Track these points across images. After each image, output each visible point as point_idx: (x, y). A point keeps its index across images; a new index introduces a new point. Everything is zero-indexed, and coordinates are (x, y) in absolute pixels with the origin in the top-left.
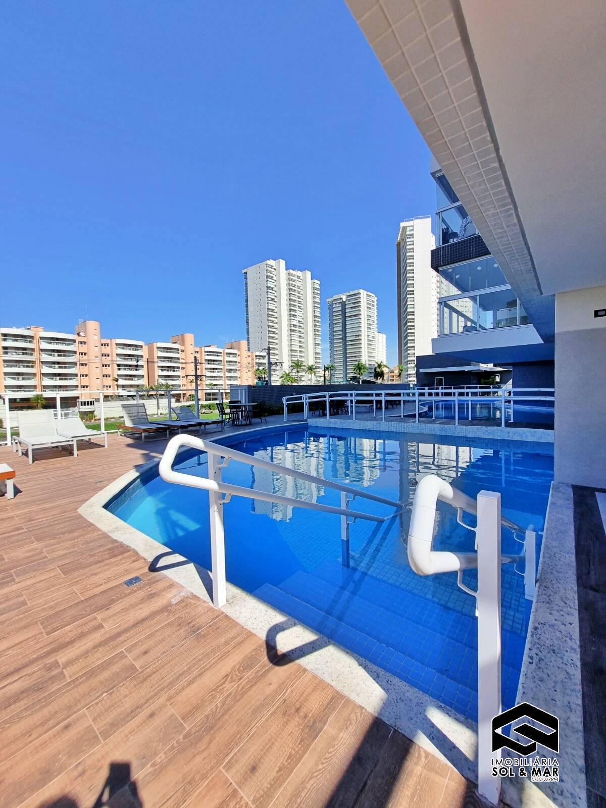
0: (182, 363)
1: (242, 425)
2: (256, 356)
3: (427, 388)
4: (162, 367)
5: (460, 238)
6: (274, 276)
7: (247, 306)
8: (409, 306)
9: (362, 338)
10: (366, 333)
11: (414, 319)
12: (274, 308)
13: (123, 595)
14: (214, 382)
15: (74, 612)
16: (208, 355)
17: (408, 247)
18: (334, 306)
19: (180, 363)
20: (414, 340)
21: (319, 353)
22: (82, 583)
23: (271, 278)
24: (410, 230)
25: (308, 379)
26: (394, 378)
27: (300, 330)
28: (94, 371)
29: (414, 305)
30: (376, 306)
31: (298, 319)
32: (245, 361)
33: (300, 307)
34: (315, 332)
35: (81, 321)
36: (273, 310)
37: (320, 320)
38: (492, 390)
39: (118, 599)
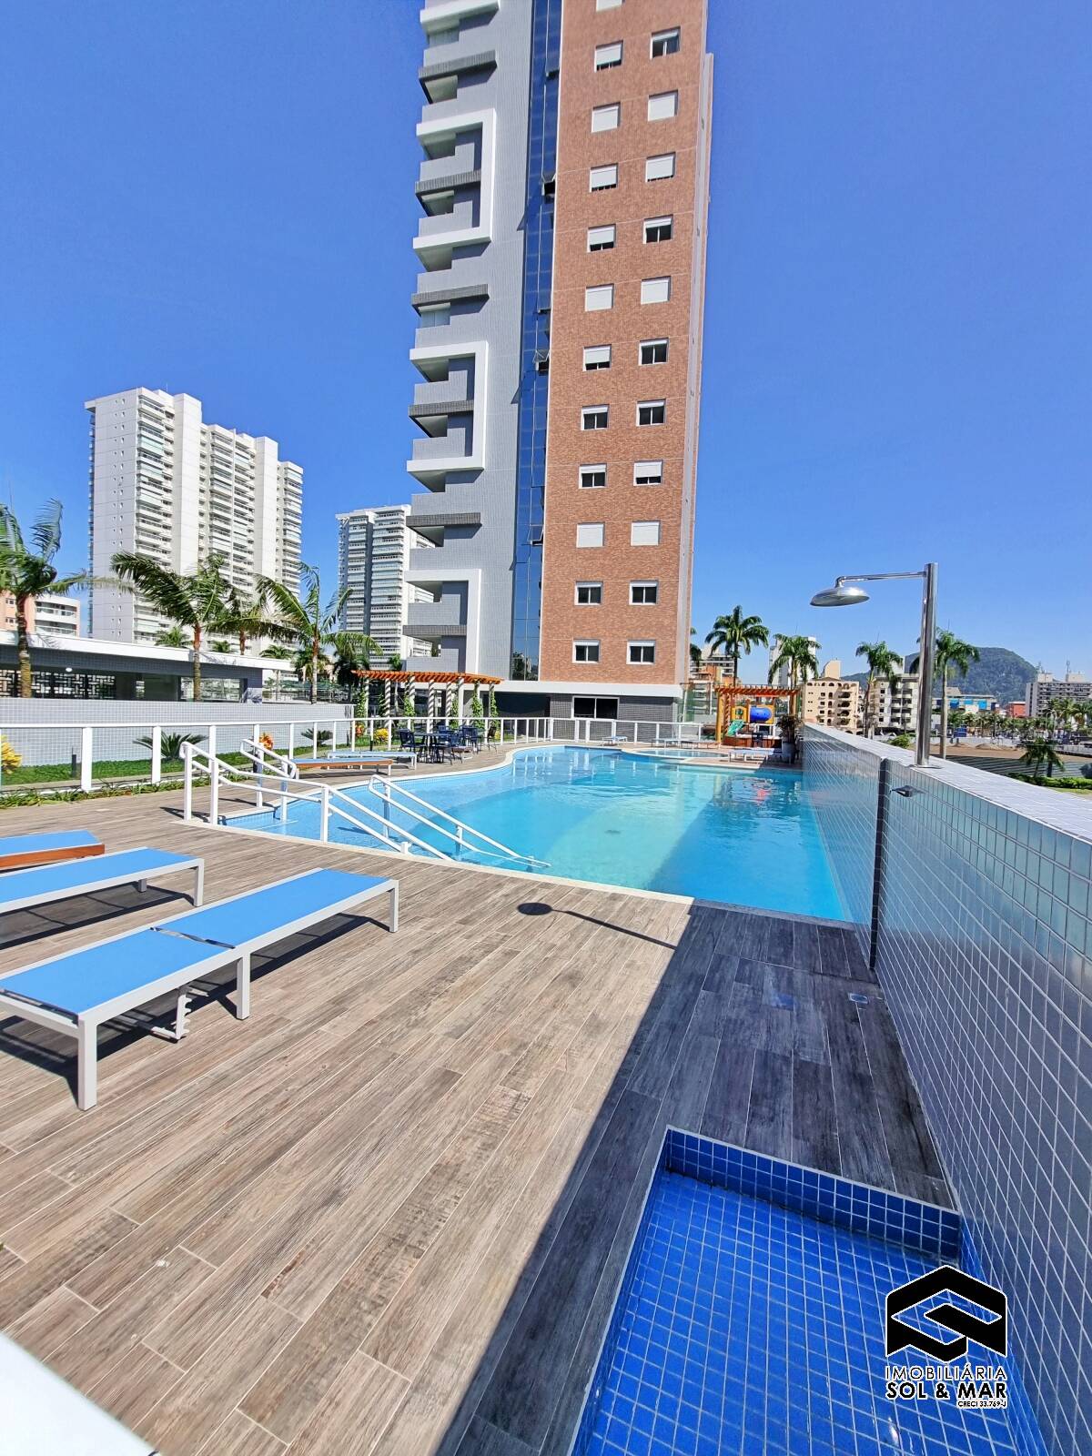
6: (164, 429)
9: (402, 602)
12: (160, 504)
18: (353, 531)
23: (155, 432)
33: (241, 513)
36: (156, 507)
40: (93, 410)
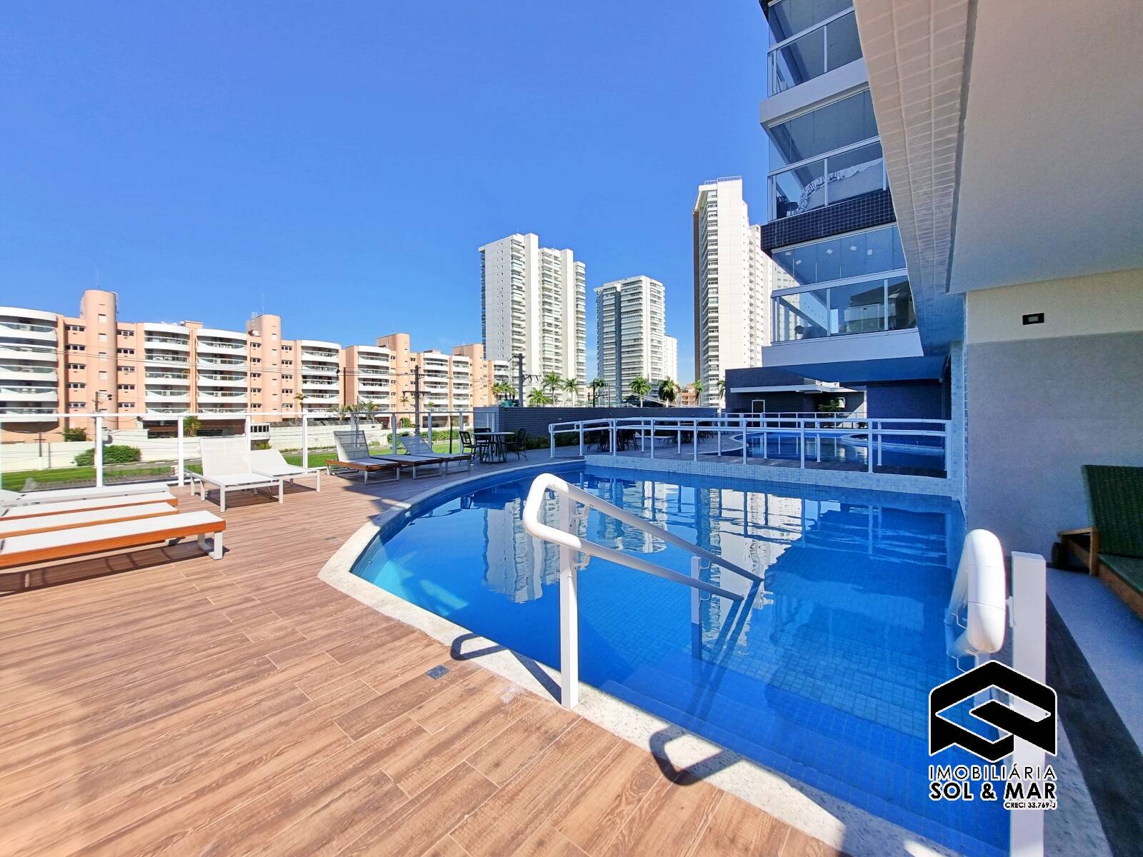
0: (392, 374)
1: (493, 463)
2: (495, 366)
3: (741, 414)
4: (364, 380)
5: (801, 210)
6: (522, 256)
7: (484, 297)
8: (710, 300)
9: (644, 342)
10: (649, 335)
11: (717, 318)
12: (521, 300)
13: (432, 690)
14: (436, 402)
15: (376, 710)
16: (428, 364)
17: (709, 219)
18: (605, 298)
19: (389, 374)
20: (717, 346)
21: (583, 363)
22: (369, 673)
23: (518, 258)
24: (713, 196)
25: (567, 399)
26: (689, 400)
27: (557, 330)
28: (271, 384)
29: (717, 298)
30: (663, 299)
31: (554, 315)
32: (480, 373)
33: (557, 298)
34: (578, 333)
35: (254, 315)
36: (520, 302)
37: (584, 317)
38: (835, 420)
39: (429, 695)
40: (483, 252)
